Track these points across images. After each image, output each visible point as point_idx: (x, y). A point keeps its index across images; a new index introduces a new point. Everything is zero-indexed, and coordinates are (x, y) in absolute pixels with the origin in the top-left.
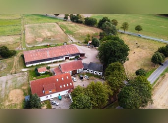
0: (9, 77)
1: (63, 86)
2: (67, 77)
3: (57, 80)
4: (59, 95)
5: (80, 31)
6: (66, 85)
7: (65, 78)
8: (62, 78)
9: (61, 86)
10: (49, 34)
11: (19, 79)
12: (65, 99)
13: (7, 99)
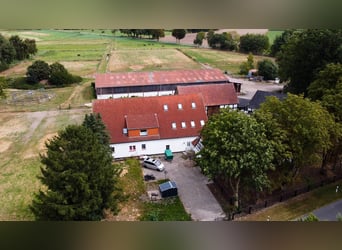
0: (54, 113)
1: (179, 125)
2: (194, 105)
3: (166, 107)
4: (168, 147)
5: (230, 59)
6: (188, 124)
7: (187, 106)
8: (180, 106)
9: (174, 126)
10: (159, 62)
11: (74, 117)
12: (183, 161)
13: (33, 147)
